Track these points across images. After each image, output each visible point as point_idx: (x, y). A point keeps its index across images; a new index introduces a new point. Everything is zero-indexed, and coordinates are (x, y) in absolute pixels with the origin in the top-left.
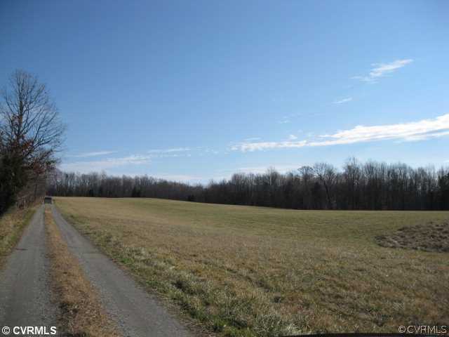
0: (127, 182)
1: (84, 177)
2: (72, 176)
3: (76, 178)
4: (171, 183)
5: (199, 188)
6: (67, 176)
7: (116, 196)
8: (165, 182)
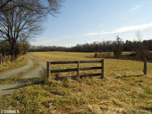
0: (50, 47)
1: (38, 46)
2: (35, 46)
3: (36, 47)
4: (62, 47)
5: (69, 48)
6: (33, 46)
7: (47, 51)
8: (60, 47)
